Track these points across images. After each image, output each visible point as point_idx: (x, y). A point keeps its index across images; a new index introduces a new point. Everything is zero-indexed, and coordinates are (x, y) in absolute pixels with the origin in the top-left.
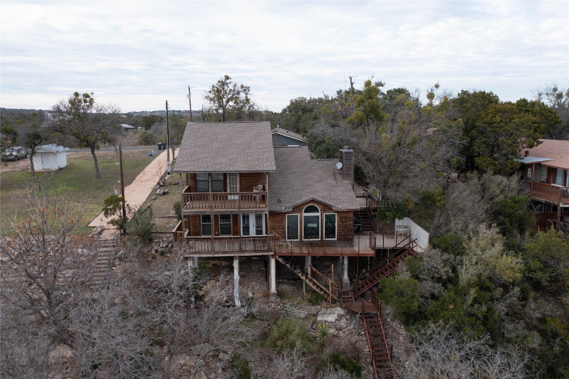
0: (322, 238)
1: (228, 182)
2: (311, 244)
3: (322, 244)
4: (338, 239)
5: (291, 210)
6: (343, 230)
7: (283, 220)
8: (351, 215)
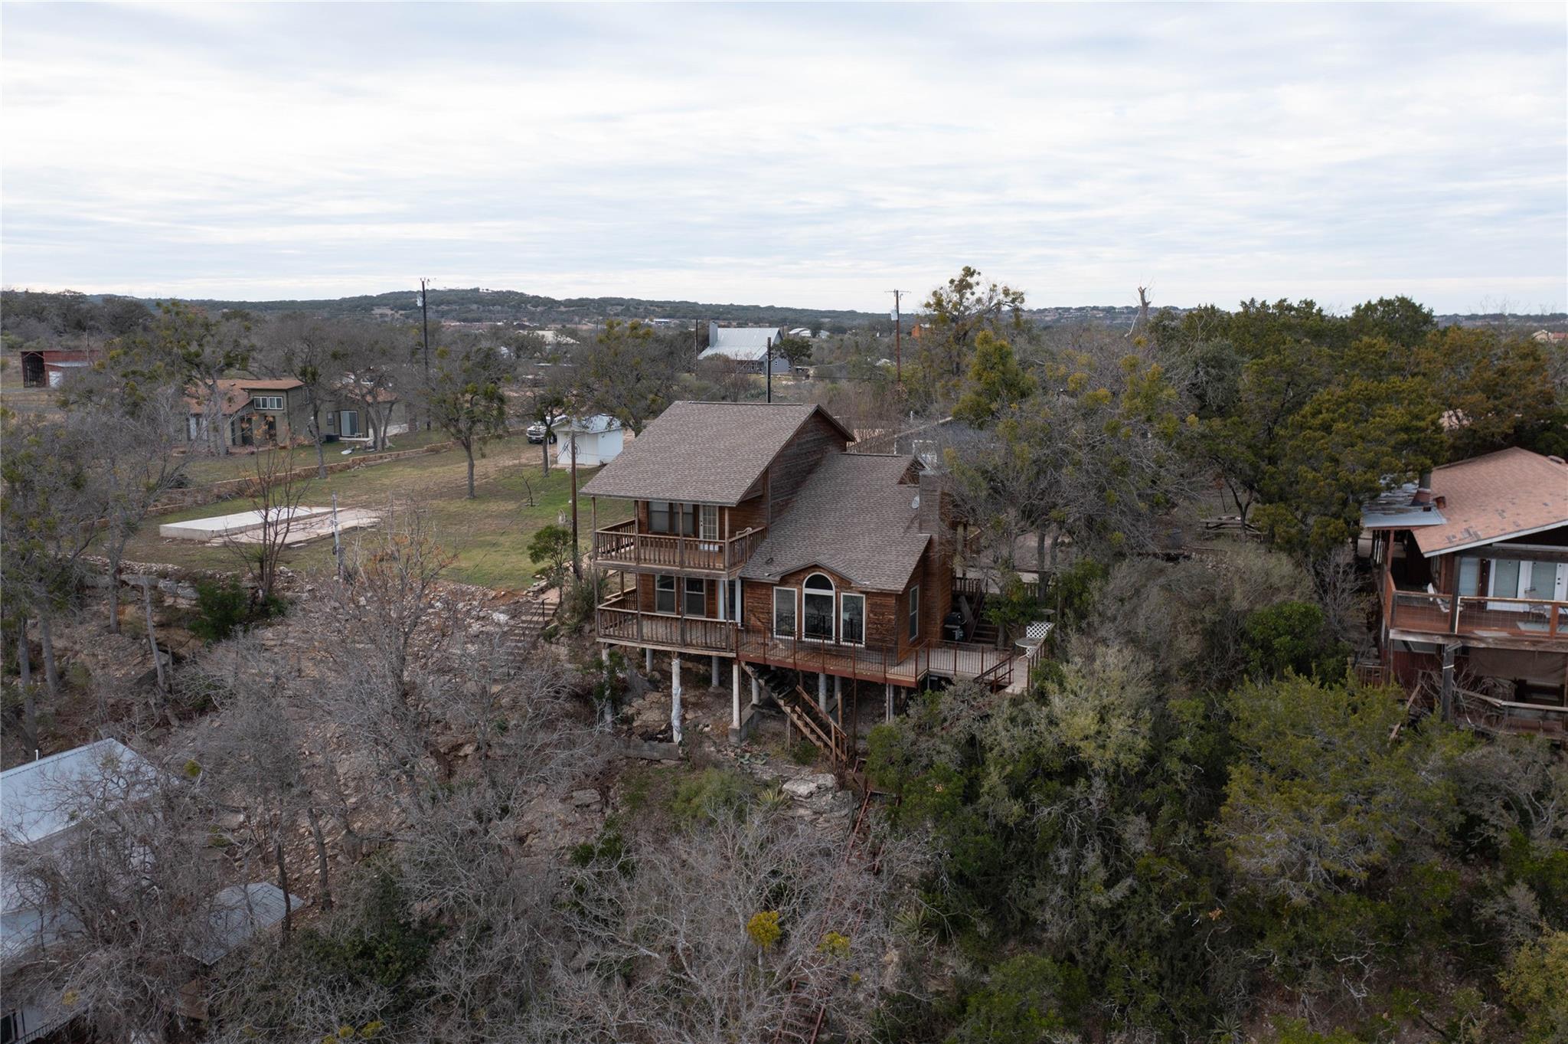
0: (838, 640)
1: (701, 518)
2: (816, 650)
3: (838, 653)
4: (868, 647)
5: (778, 578)
6: (877, 629)
7: (769, 597)
8: (893, 601)
